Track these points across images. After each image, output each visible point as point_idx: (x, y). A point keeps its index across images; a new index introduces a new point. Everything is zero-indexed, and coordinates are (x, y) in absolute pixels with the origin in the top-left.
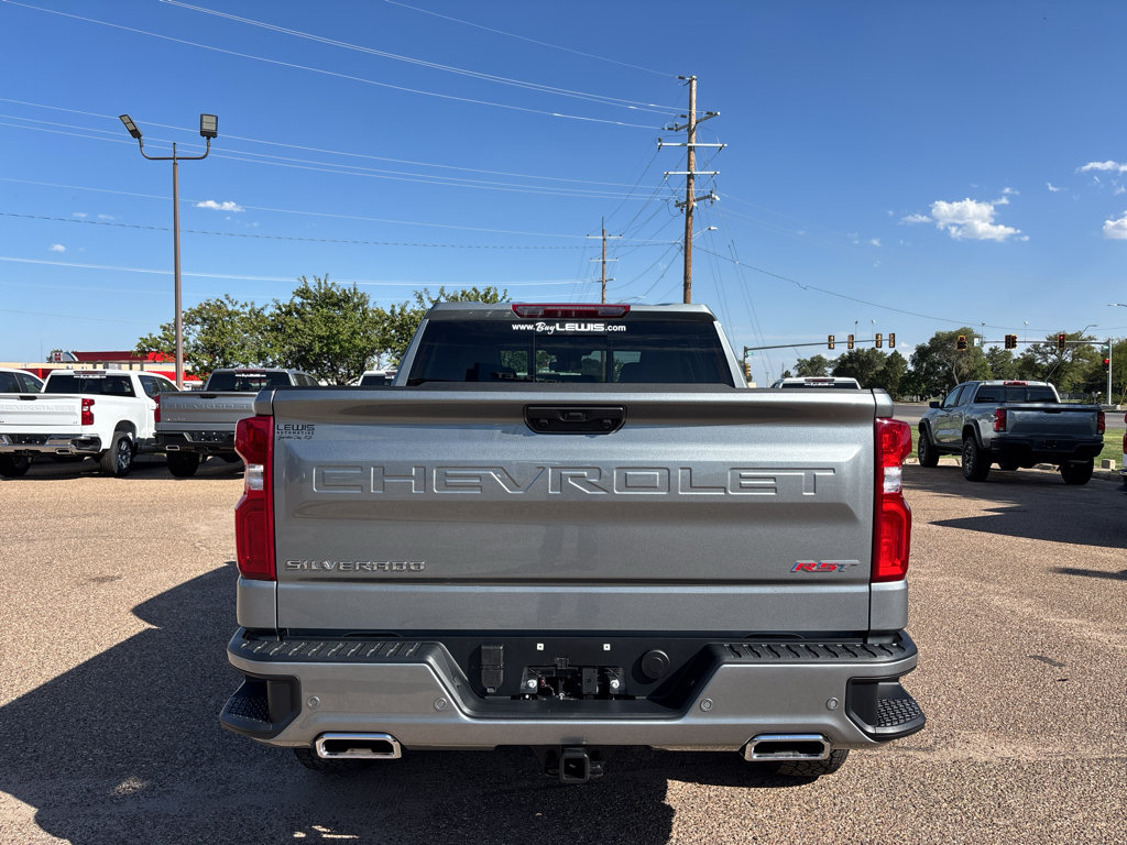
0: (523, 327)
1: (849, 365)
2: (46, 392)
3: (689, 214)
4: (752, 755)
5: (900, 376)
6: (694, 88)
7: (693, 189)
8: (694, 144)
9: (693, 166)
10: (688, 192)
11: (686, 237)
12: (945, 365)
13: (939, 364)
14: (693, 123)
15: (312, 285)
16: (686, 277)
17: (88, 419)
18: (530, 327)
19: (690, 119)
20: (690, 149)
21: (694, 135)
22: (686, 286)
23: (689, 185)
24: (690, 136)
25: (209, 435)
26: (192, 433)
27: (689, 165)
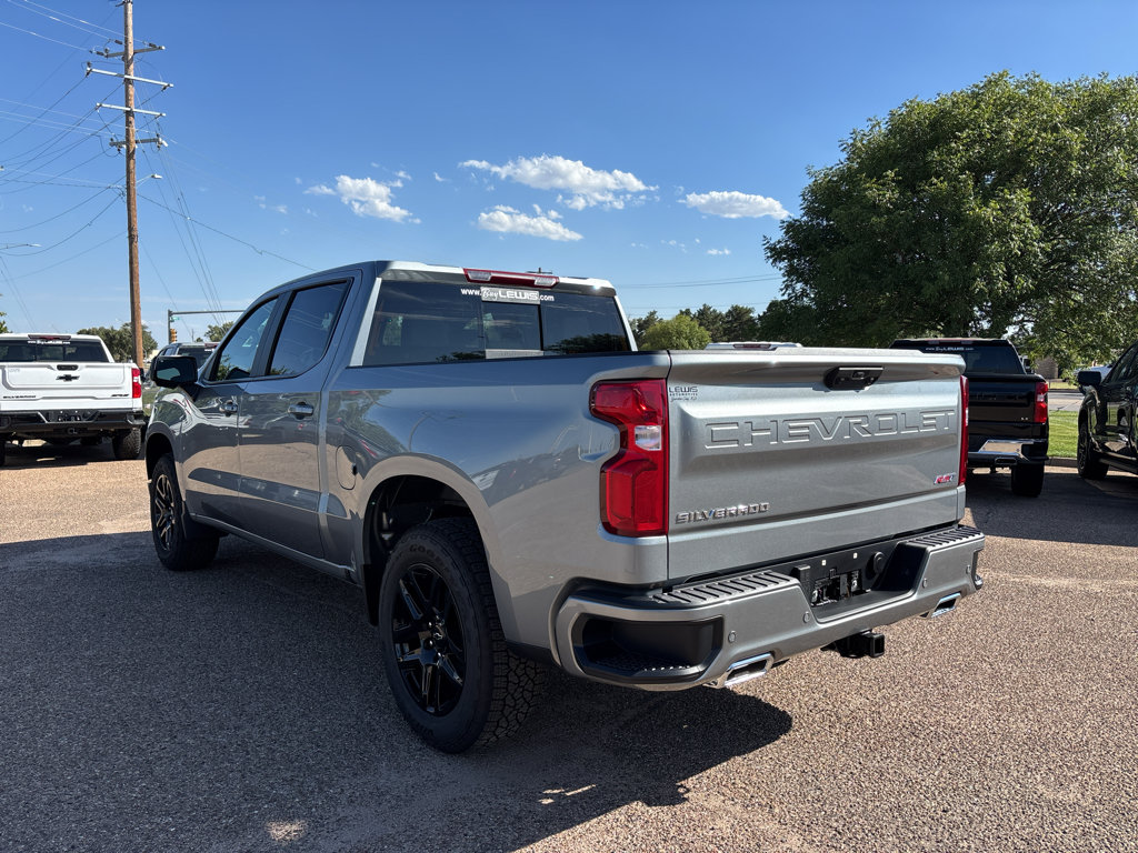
0: (471, 292)
3: (130, 156)
6: (130, 12)
7: (133, 128)
8: (132, 77)
9: (132, 102)
10: (128, 131)
11: (128, 183)
14: (131, 52)
16: (131, 229)
18: (477, 293)
19: (126, 47)
20: (128, 81)
21: (132, 67)
22: (132, 238)
23: (128, 123)
24: (127, 67)
27: (127, 100)
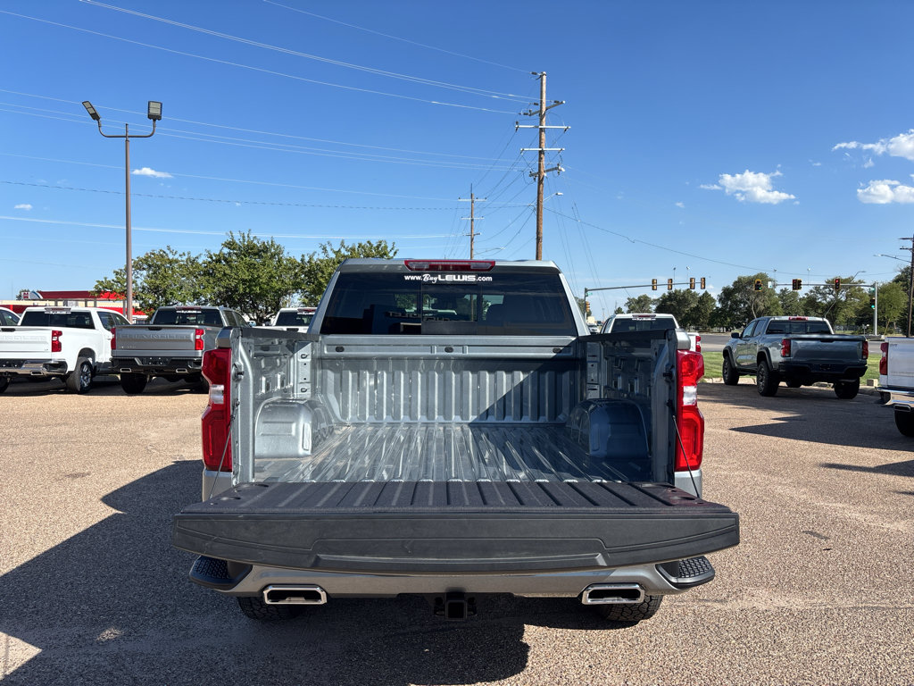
0: (413, 278)
1: (669, 303)
2: (22, 325)
3: (540, 182)
4: (587, 600)
5: (709, 311)
6: (544, 82)
7: (543, 162)
8: (544, 127)
9: (543, 144)
10: (540, 164)
11: (538, 201)
12: (745, 303)
13: (741, 302)
14: (544, 109)
15: (238, 239)
16: (538, 233)
17: (56, 347)
18: (418, 278)
19: (541, 106)
20: (541, 130)
21: (544, 119)
22: (538, 239)
23: (540, 159)
24: (541, 120)
25: (155, 360)
26: (141, 358)
27: (540, 143)
